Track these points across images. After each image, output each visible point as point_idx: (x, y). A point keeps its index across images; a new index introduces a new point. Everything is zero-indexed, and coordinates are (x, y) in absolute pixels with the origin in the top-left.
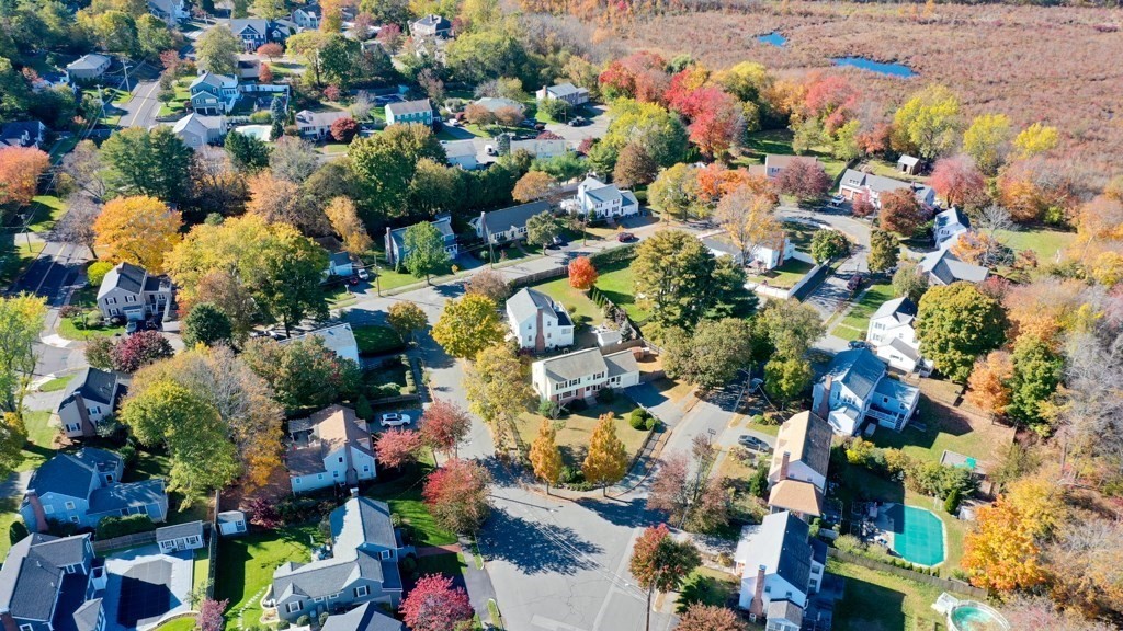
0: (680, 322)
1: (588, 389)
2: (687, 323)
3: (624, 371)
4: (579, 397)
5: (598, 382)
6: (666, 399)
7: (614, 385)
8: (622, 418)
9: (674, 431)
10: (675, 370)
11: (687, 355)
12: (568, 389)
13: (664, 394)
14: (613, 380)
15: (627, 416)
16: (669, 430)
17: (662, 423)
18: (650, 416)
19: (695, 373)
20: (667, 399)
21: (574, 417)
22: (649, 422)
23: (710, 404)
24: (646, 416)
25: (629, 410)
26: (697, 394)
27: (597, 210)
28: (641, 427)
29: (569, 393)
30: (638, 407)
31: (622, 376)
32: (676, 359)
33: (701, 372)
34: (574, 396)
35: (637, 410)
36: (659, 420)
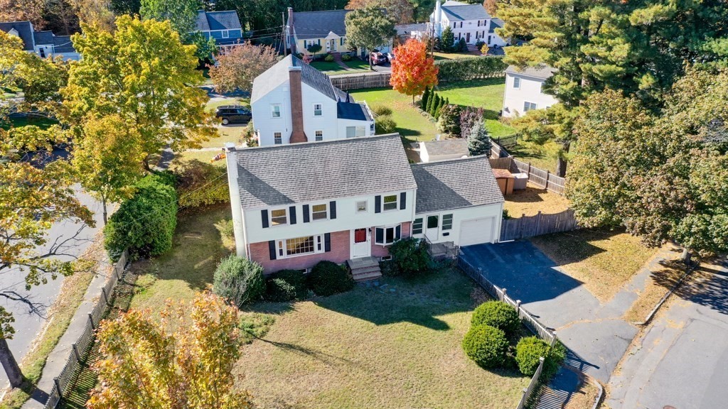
0: (626, 83)
1: (360, 235)
2: (646, 81)
3: (463, 203)
4: (335, 256)
5: (390, 219)
6: (573, 284)
7: (433, 236)
8: (444, 327)
9: (612, 390)
10: (609, 204)
11: (651, 158)
12: (301, 230)
13: (568, 270)
14: (433, 222)
15: (460, 322)
16: (594, 381)
17: (570, 353)
18: (528, 329)
19: (673, 212)
20: (575, 283)
21: (307, 308)
22: (524, 348)
23: (707, 309)
24: (516, 328)
25: (465, 303)
26: (659, 278)
27: (456, 32)
28: (501, 364)
29: (307, 244)
30: (494, 296)
31: (458, 215)
32: (610, 173)
33: (701, 208)
34: (318, 252)
35: (490, 304)
36: (559, 344)
